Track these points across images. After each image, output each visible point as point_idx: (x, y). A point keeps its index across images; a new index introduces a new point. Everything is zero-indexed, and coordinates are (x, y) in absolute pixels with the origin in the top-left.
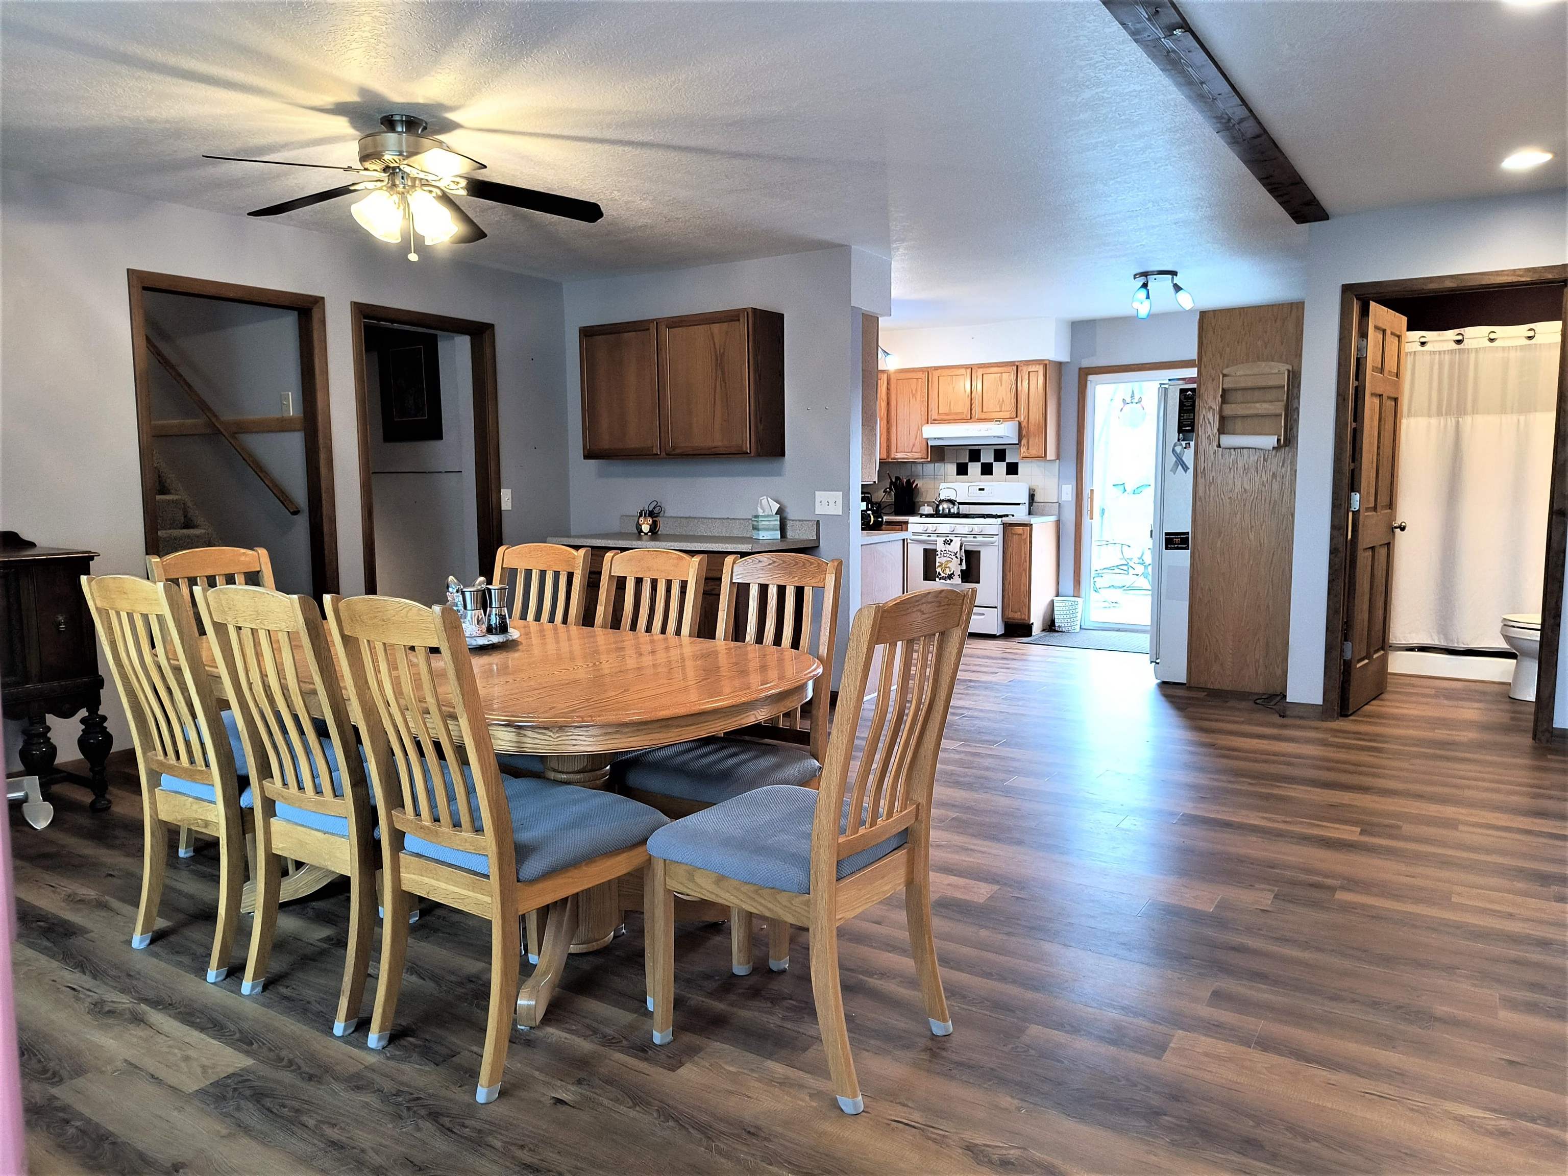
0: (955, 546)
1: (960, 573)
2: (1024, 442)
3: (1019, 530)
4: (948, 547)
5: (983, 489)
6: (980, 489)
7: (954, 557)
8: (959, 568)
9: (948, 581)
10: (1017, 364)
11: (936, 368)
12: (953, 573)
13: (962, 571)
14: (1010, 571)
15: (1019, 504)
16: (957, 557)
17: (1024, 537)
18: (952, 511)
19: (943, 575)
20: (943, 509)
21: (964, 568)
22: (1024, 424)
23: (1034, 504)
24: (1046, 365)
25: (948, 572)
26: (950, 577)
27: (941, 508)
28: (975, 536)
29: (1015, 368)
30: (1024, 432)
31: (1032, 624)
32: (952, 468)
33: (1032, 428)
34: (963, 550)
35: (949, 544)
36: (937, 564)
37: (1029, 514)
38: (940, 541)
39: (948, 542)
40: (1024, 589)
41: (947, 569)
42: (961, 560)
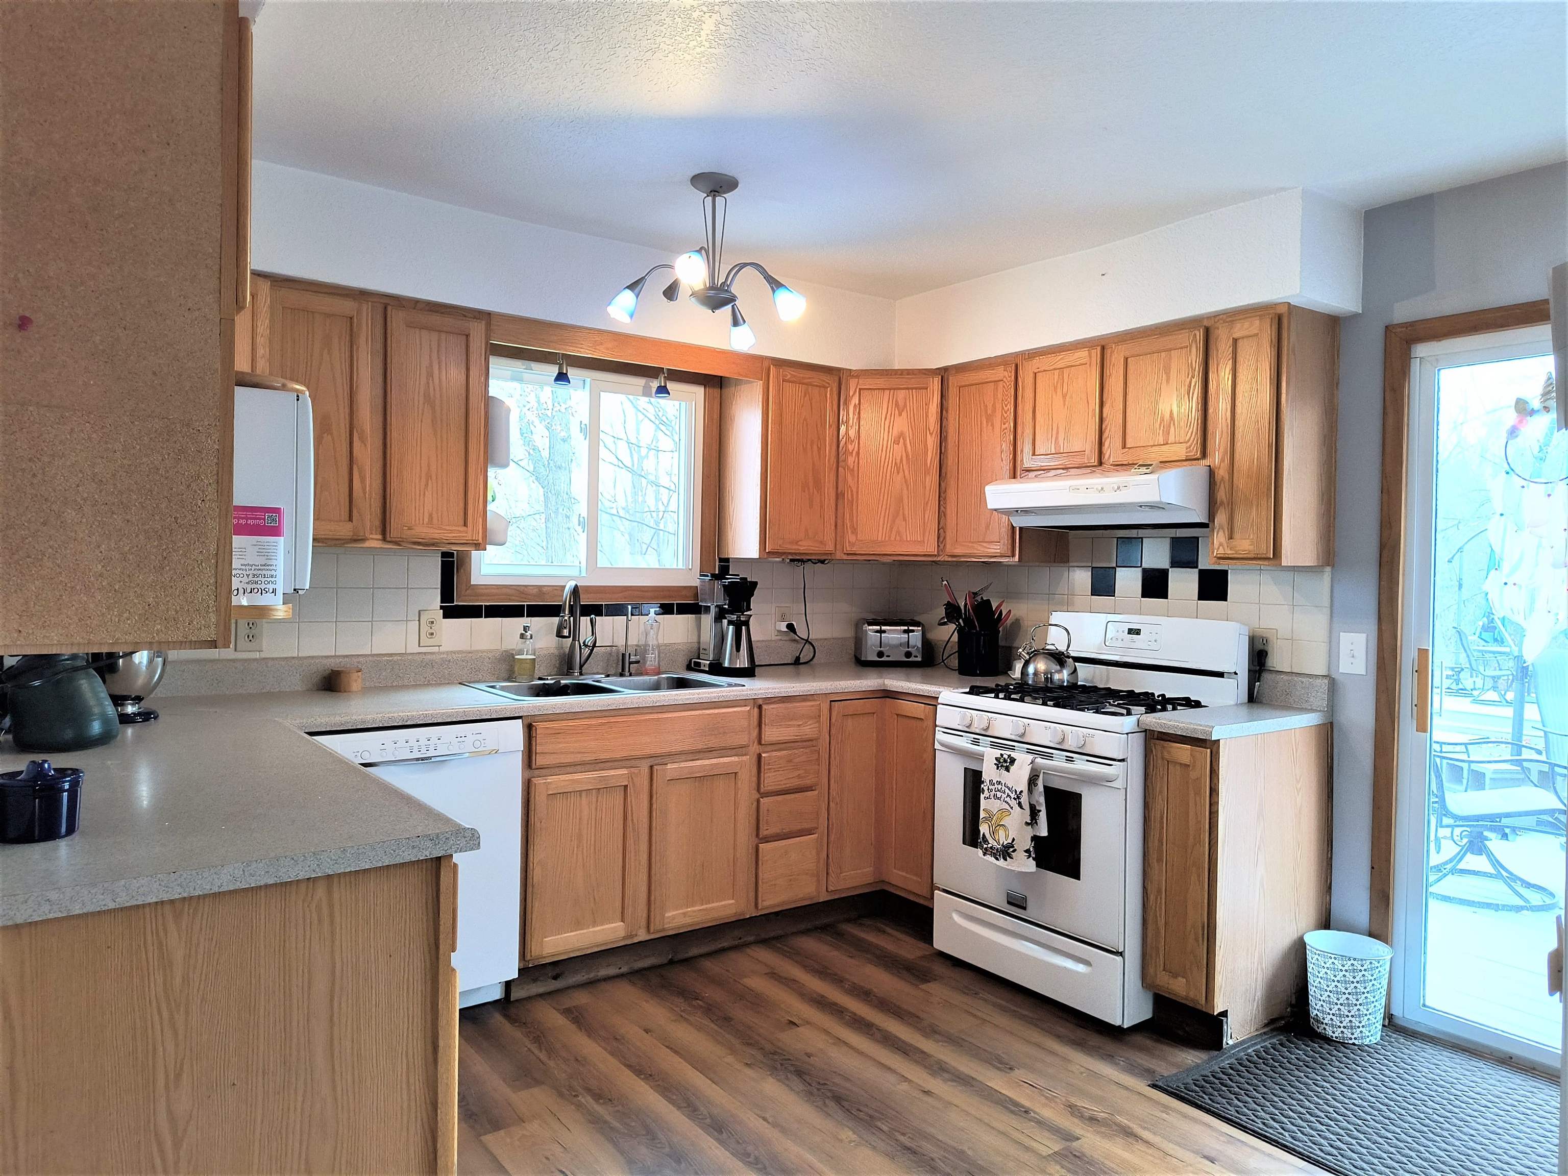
0: (1018, 778)
1: (1028, 844)
2: (1221, 518)
3: (1183, 752)
4: (1005, 777)
5: (1137, 632)
6: (1130, 631)
7: (1014, 803)
8: (1029, 832)
9: (1001, 863)
10: (1206, 323)
11: (1031, 355)
12: (1011, 845)
13: (1035, 838)
14: (1159, 860)
15: (1220, 675)
16: (1020, 804)
17: (1193, 775)
18: (1057, 677)
19: (992, 842)
20: (1036, 674)
21: (1044, 832)
22: (1222, 473)
23: (1266, 676)
24: (1280, 318)
25: (1004, 839)
26: (1006, 852)
27: (1031, 669)
28: (1071, 754)
29: (1200, 334)
30: (1221, 495)
31: (1224, 1014)
32: (1082, 578)
33: (1241, 482)
34: (1040, 788)
35: (1007, 769)
36: (982, 814)
37: (1252, 698)
38: (991, 755)
39: (1005, 764)
40: (1197, 916)
41: (1001, 833)
42: (1034, 813)
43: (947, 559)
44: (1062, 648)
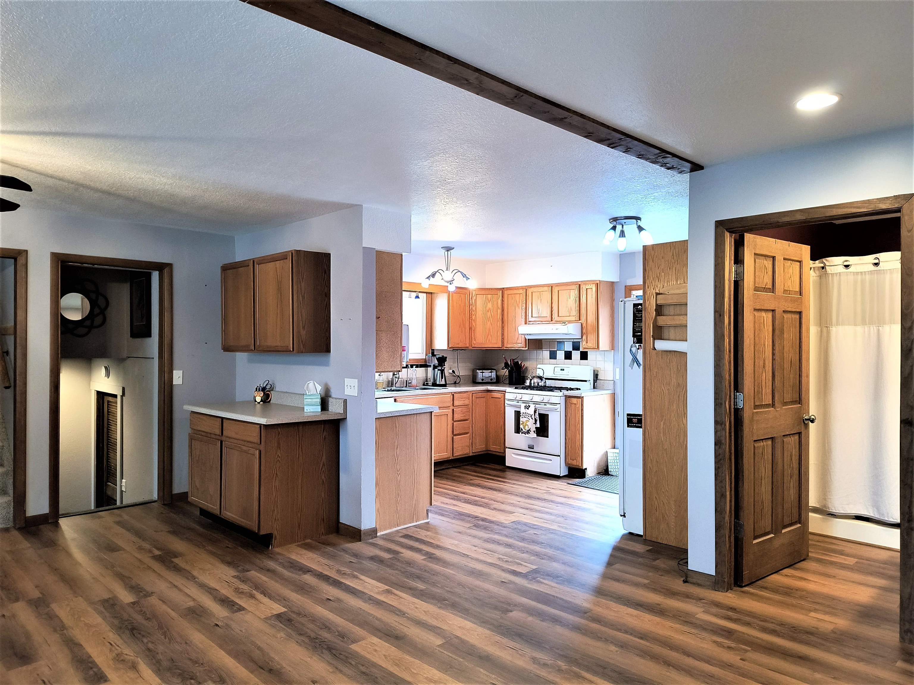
0: (531, 411)
1: (534, 429)
2: (584, 337)
3: (574, 401)
4: (527, 411)
5: (564, 370)
6: (561, 370)
7: (530, 418)
8: (534, 426)
9: (527, 435)
10: (579, 283)
11: (530, 287)
12: (530, 430)
13: (536, 428)
14: (569, 430)
15: (586, 381)
16: (532, 418)
17: (577, 406)
18: (540, 384)
19: (524, 430)
20: (534, 383)
21: (539, 426)
22: (584, 325)
23: (598, 381)
24: (597, 284)
25: (527, 429)
26: (528, 432)
27: (532, 382)
28: (545, 404)
29: (578, 286)
30: (584, 331)
31: (586, 469)
32: (546, 354)
33: (589, 328)
34: (537, 413)
35: (528, 409)
36: (521, 422)
37: (594, 388)
38: (523, 405)
39: (527, 407)
40: (578, 443)
41: (527, 427)
42: (536, 420)
43: (505, 348)
44: (542, 375)
